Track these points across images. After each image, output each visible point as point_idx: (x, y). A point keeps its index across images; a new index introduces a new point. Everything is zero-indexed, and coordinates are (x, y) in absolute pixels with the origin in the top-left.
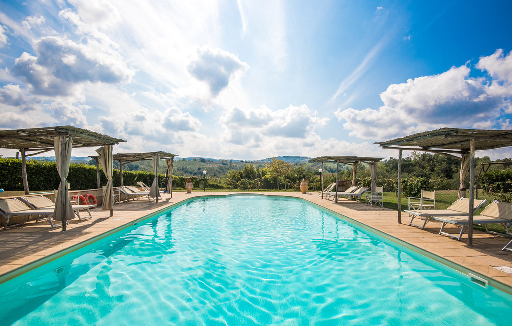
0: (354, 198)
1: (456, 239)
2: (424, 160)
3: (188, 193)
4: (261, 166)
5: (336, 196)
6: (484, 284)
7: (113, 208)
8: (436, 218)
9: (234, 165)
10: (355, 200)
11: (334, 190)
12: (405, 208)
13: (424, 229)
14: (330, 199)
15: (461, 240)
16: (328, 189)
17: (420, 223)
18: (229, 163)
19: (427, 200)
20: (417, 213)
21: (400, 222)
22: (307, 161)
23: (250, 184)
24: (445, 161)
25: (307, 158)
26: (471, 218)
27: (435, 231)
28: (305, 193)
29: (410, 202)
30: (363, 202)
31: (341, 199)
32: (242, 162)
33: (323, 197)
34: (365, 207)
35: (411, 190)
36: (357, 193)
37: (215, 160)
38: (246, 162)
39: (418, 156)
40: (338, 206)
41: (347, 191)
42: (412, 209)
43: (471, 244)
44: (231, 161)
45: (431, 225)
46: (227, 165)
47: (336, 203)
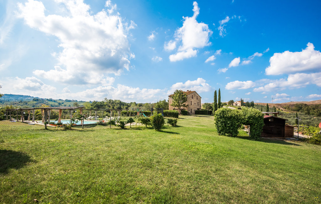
2: (110, 103)
24: (118, 104)
39: (107, 101)
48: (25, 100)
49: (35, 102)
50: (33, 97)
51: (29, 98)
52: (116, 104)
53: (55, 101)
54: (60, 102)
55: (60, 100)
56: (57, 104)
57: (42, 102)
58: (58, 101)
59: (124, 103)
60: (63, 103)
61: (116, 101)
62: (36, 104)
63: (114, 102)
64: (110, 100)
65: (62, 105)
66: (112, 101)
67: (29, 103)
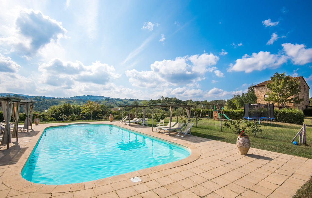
0: (136, 123)
1: (167, 134)
2: (166, 100)
3: (36, 125)
4: (70, 102)
5: (129, 122)
6: (170, 143)
7: (18, 136)
8: (163, 129)
9: (46, 100)
10: (136, 124)
11: (127, 119)
12: (155, 126)
13: (160, 133)
14: (126, 124)
15: (168, 135)
16: (124, 119)
17: (158, 130)
18: (42, 99)
19: (161, 123)
20: (158, 127)
21: (153, 131)
22: (104, 99)
23: (77, 117)
24: (174, 101)
25: (104, 97)
26: (170, 128)
27: (162, 133)
28: (111, 121)
29: (156, 123)
30: (140, 124)
31: (131, 124)
32: (54, 98)
33: (122, 123)
34: (141, 126)
35: (158, 118)
36: (137, 121)
37: (29, 96)
38: (57, 98)
39: (163, 99)
40: (130, 127)
41: (133, 120)
42: (157, 126)
43: (170, 135)
44: (44, 98)
45: (161, 131)
46: (40, 100)
47: (129, 125)
48: (100, 99)
49: (107, 101)
50: (106, 97)
51: (104, 98)
52: (172, 102)
53: (121, 100)
54: (125, 101)
55: (125, 99)
56: (123, 103)
57: (112, 101)
58: (124, 100)
59: (180, 100)
60: (127, 102)
61: (172, 98)
62: (107, 103)
63: (170, 100)
64: (166, 98)
65: (127, 103)
66: (168, 98)
67: (102, 102)
